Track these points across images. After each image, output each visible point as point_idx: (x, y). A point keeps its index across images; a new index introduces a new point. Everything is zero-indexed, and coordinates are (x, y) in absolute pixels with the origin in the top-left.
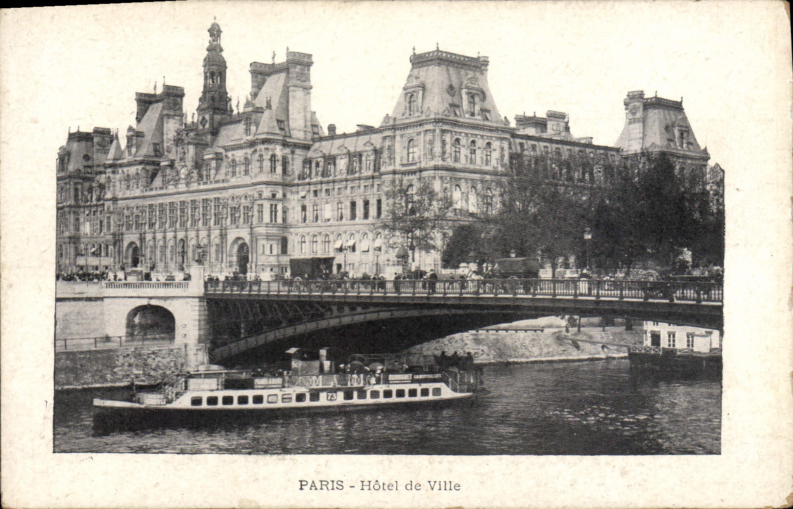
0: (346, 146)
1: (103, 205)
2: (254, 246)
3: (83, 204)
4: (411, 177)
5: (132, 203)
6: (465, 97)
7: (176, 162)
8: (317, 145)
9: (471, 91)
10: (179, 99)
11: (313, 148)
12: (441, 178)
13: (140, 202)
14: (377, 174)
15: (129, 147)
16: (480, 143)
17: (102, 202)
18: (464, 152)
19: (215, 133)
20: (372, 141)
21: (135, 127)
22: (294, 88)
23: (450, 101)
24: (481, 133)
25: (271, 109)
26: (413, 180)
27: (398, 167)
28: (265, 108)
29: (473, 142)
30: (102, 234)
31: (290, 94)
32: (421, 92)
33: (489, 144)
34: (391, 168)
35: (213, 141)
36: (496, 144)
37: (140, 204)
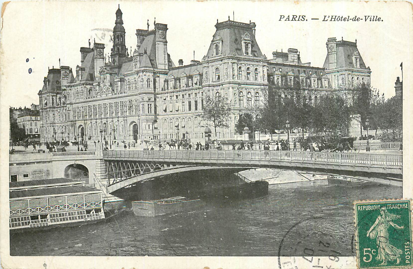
0: (185, 72)
1: (66, 106)
2: (141, 125)
3: (56, 107)
4: (217, 88)
5: (80, 105)
6: (243, 45)
7: (101, 83)
8: (171, 72)
9: (246, 41)
10: (102, 50)
11: (169, 74)
12: (233, 88)
13: (84, 105)
14: (201, 87)
15: (78, 76)
16: (252, 69)
17: (66, 105)
18: (244, 74)
19: (120, 67)
20: (198, 69)
21: (80, 65)
22: (159, 43)
23: (236, 47)
24: (252, 63)
25: (146, 54)
26: (218, 89)
27: (211, 83)
28: (144, 53)
29: (248, 68)
30: (66, 121)
31: (157, 45)
32: (221, 43)
33: (256, 69)
34: (208, 83)
35: (119, 71)
36: (260, 69)
37: (84, 106)
